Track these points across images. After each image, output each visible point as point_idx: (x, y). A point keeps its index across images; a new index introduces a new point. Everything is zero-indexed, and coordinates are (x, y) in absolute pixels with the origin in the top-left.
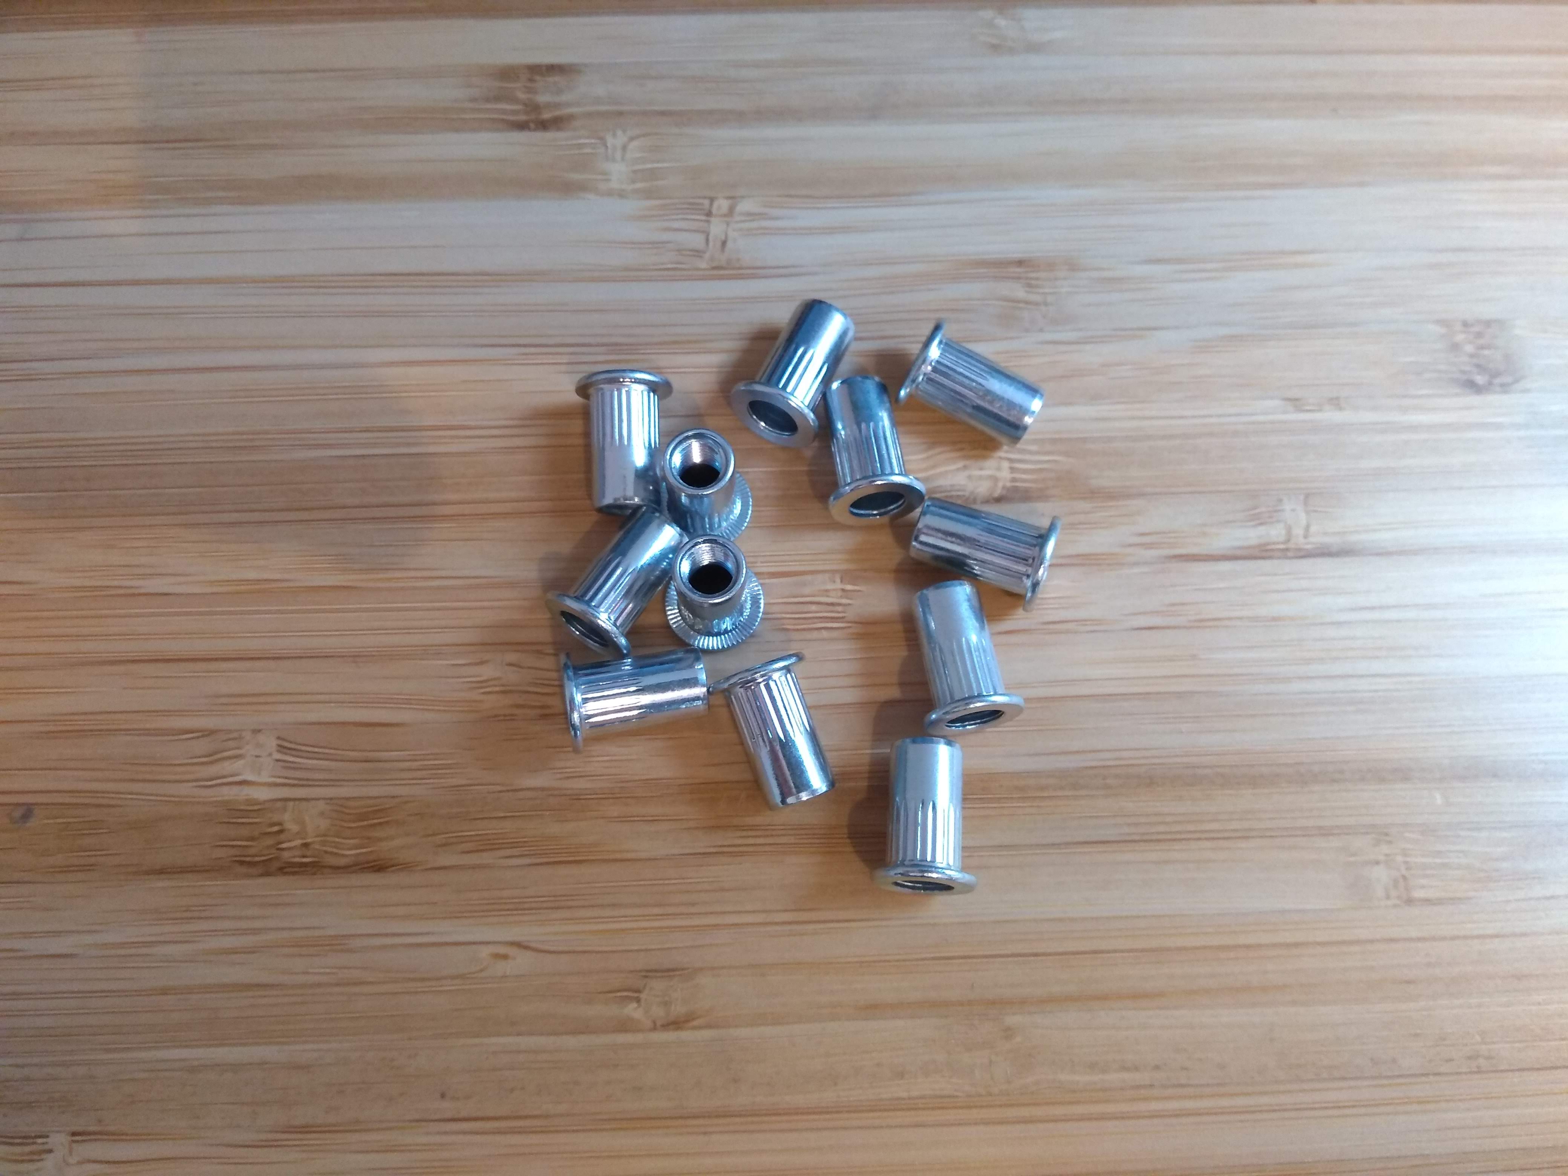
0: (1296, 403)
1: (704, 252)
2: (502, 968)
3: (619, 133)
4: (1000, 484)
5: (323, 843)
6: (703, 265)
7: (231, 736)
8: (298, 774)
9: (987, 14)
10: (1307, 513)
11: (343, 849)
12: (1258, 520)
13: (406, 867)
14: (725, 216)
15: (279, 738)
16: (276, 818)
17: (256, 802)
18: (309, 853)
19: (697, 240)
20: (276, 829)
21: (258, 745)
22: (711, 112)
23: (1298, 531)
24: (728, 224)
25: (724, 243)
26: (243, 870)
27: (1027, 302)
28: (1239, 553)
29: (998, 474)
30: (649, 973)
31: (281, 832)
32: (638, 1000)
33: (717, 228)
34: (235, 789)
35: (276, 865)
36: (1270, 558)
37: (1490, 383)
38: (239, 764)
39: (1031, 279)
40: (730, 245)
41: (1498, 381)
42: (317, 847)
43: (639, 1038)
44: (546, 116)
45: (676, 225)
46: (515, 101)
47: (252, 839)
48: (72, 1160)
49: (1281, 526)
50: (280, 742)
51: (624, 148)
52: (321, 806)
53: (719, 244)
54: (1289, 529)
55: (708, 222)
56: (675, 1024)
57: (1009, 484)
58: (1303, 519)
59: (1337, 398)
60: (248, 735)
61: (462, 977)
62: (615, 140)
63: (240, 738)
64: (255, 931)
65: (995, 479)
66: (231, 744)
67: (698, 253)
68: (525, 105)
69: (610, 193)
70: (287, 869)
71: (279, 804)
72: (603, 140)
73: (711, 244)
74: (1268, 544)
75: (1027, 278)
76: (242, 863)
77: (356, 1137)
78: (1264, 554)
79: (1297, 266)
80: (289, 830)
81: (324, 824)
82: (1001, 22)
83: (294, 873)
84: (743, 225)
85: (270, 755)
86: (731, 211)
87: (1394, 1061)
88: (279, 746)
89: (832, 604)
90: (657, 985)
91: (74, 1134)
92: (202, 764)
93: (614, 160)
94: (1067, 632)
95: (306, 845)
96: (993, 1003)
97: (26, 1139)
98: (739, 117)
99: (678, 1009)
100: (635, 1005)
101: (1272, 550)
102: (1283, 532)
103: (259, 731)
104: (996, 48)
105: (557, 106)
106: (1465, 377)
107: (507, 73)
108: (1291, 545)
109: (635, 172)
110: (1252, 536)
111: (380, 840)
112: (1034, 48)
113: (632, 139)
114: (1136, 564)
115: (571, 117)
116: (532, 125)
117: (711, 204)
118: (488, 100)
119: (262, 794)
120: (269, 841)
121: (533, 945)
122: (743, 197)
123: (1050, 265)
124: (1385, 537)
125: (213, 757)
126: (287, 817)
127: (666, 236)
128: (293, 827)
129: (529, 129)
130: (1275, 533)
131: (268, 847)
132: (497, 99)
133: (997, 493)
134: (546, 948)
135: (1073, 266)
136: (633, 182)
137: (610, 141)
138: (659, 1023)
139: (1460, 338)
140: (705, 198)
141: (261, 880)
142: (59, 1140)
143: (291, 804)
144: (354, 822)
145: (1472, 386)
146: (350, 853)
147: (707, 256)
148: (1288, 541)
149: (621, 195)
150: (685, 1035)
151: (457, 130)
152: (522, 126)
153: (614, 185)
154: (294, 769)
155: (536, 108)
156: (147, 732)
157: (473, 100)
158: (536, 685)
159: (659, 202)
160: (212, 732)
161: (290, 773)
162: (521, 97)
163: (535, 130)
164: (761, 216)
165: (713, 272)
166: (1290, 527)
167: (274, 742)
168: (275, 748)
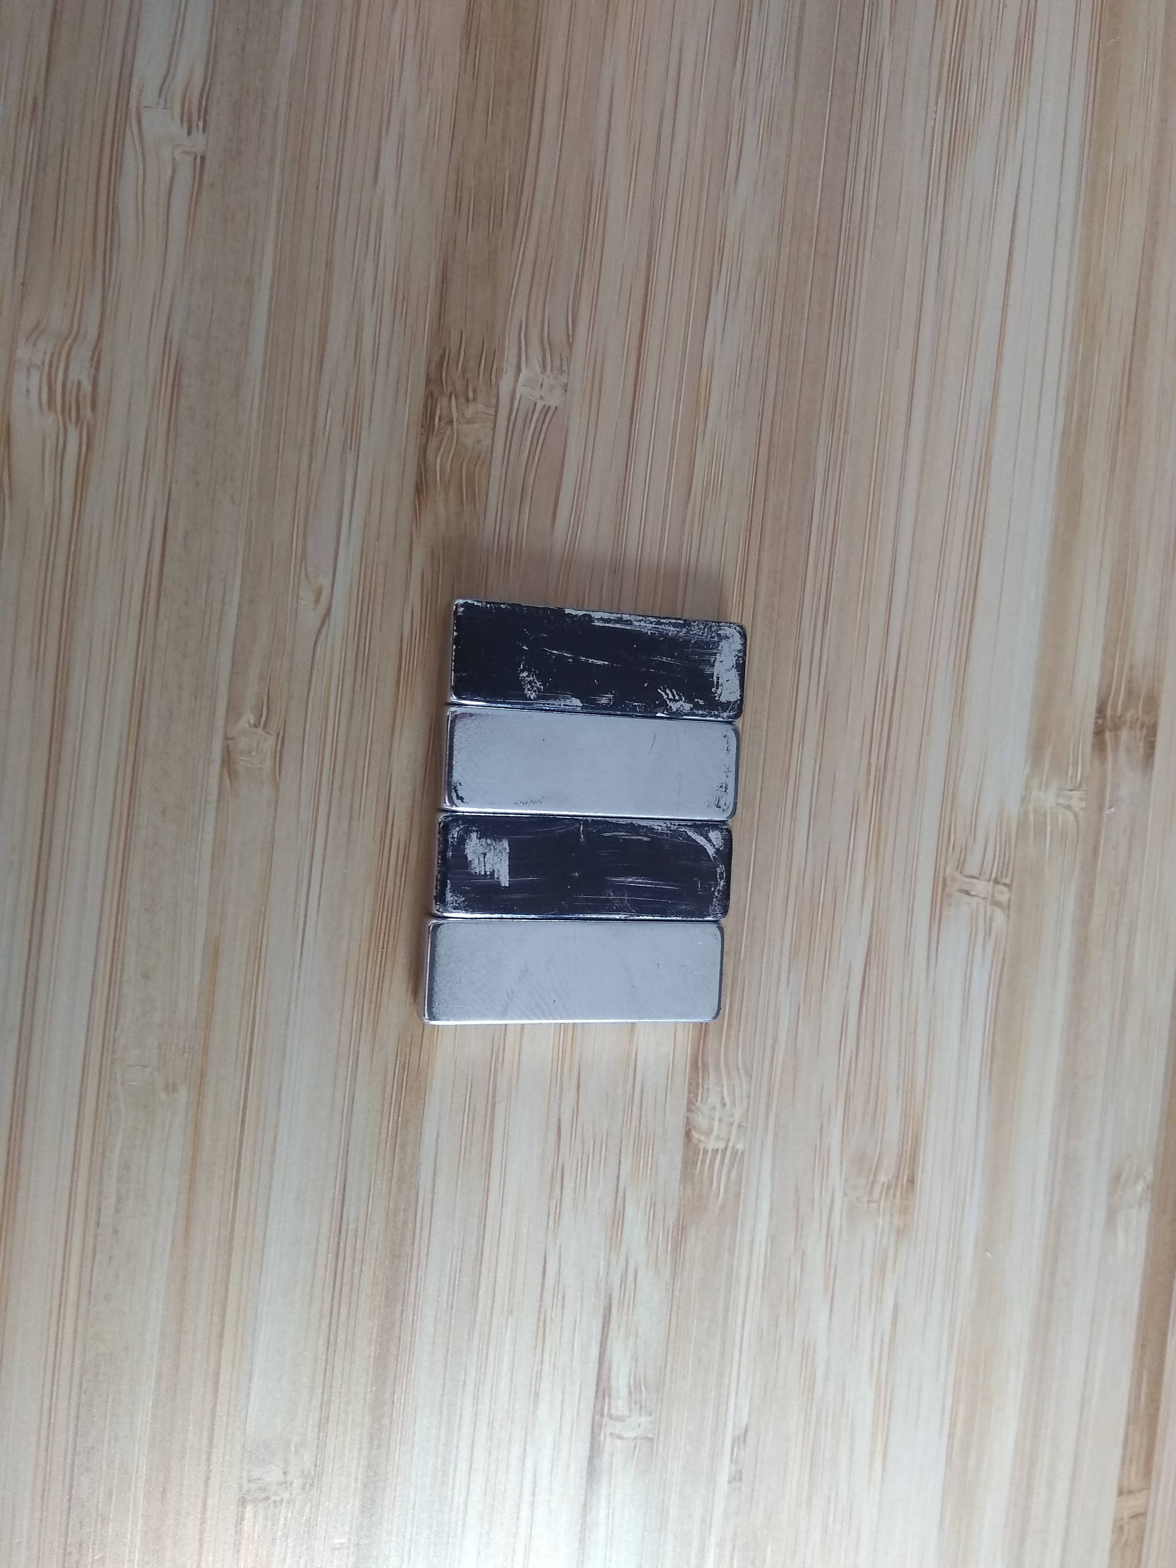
0: (741, 1439)
1: (961, 873)
2: (307, 596)
3: (1083, 804)
4: (703, 1138)
5: (450, 438)
6: (949, 870)
7: (565, 363)
8: (519, 423)
9: (1149, 1173)
10: (635, 1438)
11: (442, 458)
12: (634, 1389)
13: (417, 514)
14: (993, 897)
15: (556, 408)
16: (481, 396)
17: (499, 379)
18: (442, 423)
19: (972, 867)
20: (471, 395)
21: (552, 388)
22: (1091, 895)
23: (618, 1427)
24: (984, 898)
25: (967, 893)
26: (436, 358)
27: (873, 1182)
28: (606, 1365)
29: (713, 1136)
30: (281, 739)
31: (467, 400)
32: (256, 726)
33: (981, 887)
34: (513, 360)
35: (436, 391)
36: (596, 1397)
38: (537, 366)
39: (895, 1190)
40: (966, 898)
42: (448, 432)
43: (220, 722)
44: (1108, 736)
45: (990, 848)
46: (1126, 707)
47: (464, 371)
48: (177, 152)
49: (626, 1413)
50: (552, 409)
51: (1069, 807)
52: (486, 442)
53: (966, 887)
54: (621, 1419)
55: (989, 880)
56: (228, 760)
57: (702, 1146)
58: (629, 1434)
59: (740, 1479)
60: (564, 379)
61: (304, 557)
62: (1076, 800)
63: (561, 371)
64: (375, 360)
65: (708, 1134)
66: (557, 363)
67: (960, 866)
68: (1120, 718)
69: (1027, 788)
70: (430, 401)
71: (493, 401)
72: (1080, 787)
73: (968, 880)
74: (610, 1397)
75: (896, 1186)
76: (442, 357)
78: (600, 1393)
79: (872, 1453)
80: (468, 407)
81: (469, 442)
82: (1140, 1187)
83: (425, 407)
84: (982, 912)
85: (542, 398)
86: (996, 903)
87: (88, 1470)
88: (549, 407)
90: (268, 746)
91: (203, 158)
92: (542, 332)
93: (1058, 796)
94: (552, 1187)
95: (451, 422)
96: (202, 1075)
97: (204, 112)
98: (1083, 921)
99: (242, 763)
100: (252, 722)
101: (604, 1401)
102: (619, 1413)
103: (566, 391)
104: (1116, 1179)
105: (1116, 748)
107: (1152, 703)
108: (606, 1419)
109: (1045, 815)
110: (620, 1381)
111: (447, 494)
112: (1112, 1215)
113: (1076, 815)
114: (608, 1264)
115: (1103, 759)
116: (1100, 721)
117: (1005, 885)
118: (1130, 681)
119: (505, 385)
120: (459, 387)
121: (324, 630)
122: (1008, 916)
123: (905, 1210)
125: (547, 344)
126: (481, 407)
127: (980, 837)
128: (470, 411)
129: (1097, 718)
130: (619, 1405)
131: (454, 384)
132: (1129, 692)
133: (694, 1133)
134: (320, 642)
135: (901, 1233)
136: (1035, 812)
137: (1077, 794)
138: (230, 742)
140: (1012, 880)
141: (423, 374)
142: (198, 143)
143: (492, 412)
144: (467, 472)
146: (439, 462)
147: (958, 875)
148: (610, 1417)
149: (1025, 800)
150: (216, 767)
151: (1105, 649)
152: (1101, 711)
153: (1035, 793)
154: (525, 420)
155: (1116, 728)
157: (1131, 667)
159: (1013, 834)
160: (570, 345)
161: (521, 414)
162: (1129, 715)
163: (1096, 723)
164: (988, 932)
165: (941, 879)
166: (623, 1421)
167: (553, 403)
168: (548, 404)
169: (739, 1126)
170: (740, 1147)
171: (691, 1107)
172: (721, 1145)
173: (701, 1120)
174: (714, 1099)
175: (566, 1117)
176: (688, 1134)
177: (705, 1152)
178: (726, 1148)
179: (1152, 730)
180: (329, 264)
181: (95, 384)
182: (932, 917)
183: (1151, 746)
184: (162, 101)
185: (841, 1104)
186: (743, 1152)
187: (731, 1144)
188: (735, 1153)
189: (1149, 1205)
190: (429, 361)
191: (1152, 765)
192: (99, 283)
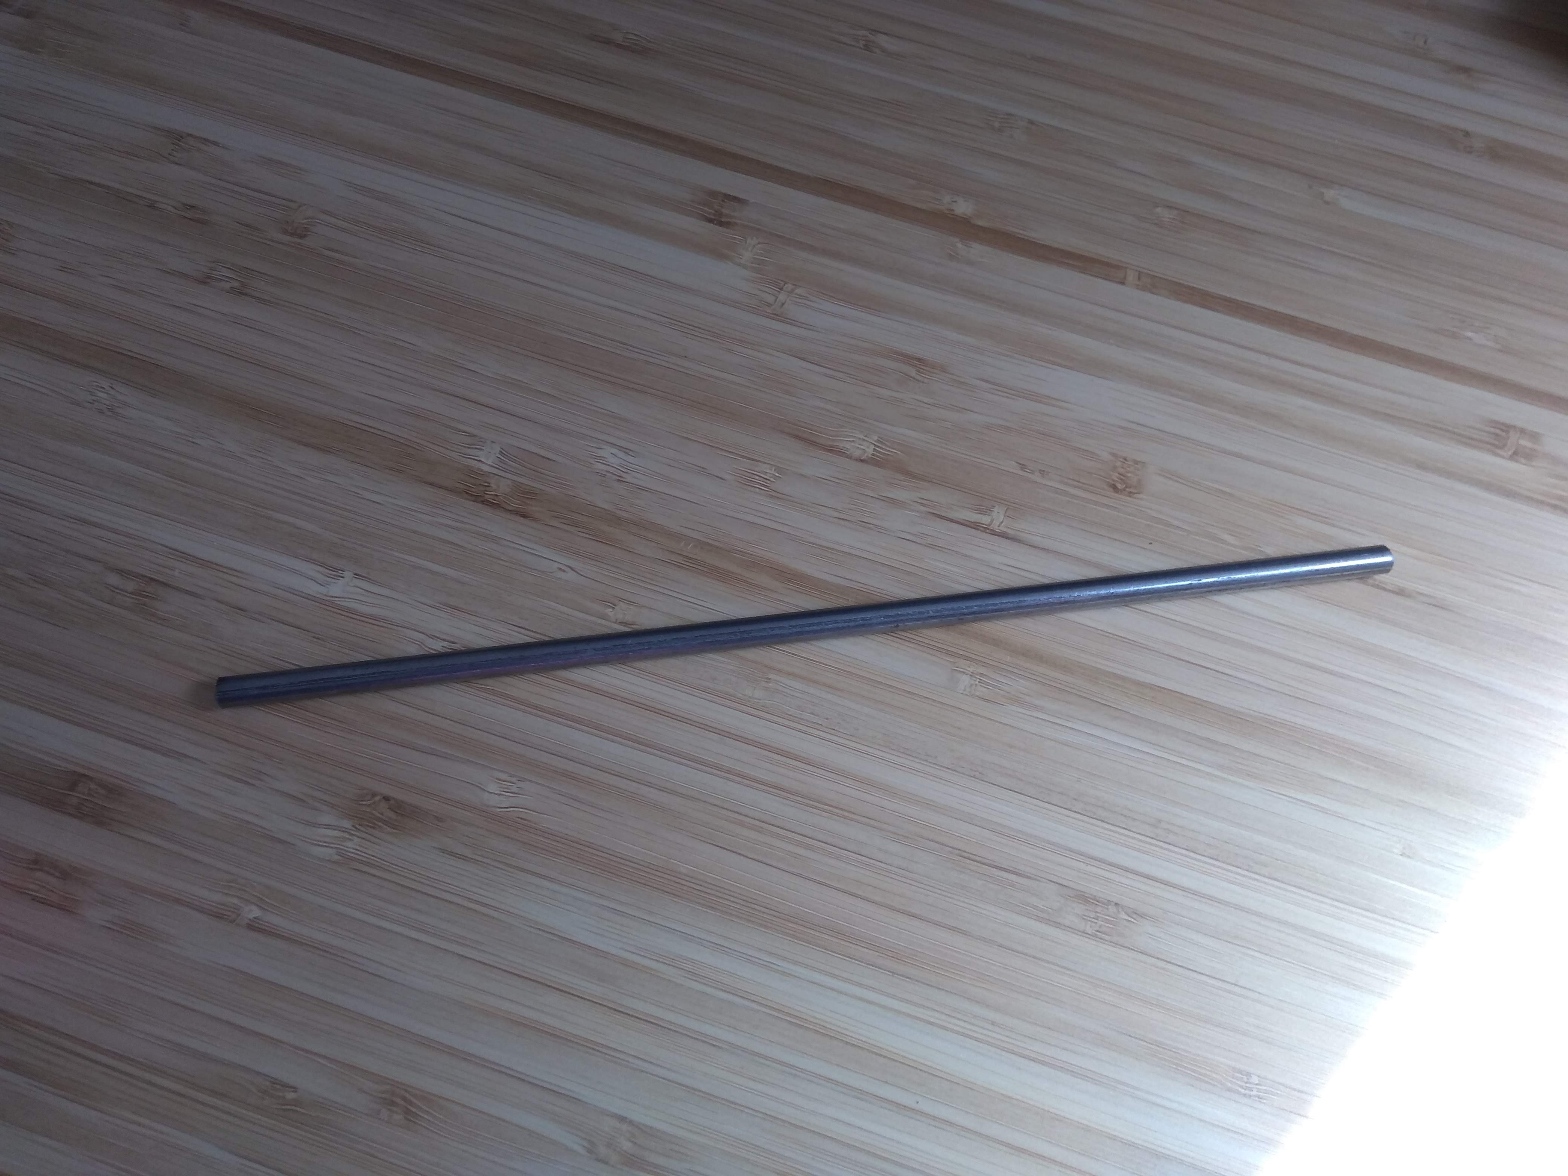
0: (1023, 467)
1: (772, 305)
2: (561, 575)
3: (755, 238)
4: (866, 455)
5: (505, 498)
6: (769, 311)
7: (481, 440)
8: (504, 466)
9: (955, 240)
10: (1004, 516)
11: (512, 503)
12: (980, 512)
13: (535, 520)
14: (788, 292)
16: (488, 481)
17: (482, 471)
18: (496, 499)
19: (770, 299)
20: (486, 484)
21: (492, 448)
22: (801, 243)
23: (996, 523)
24: (788, 296)
25: (783, 304)
26: (466, 496)
27: (914, 378)
28: (962, 522)
29: (867, 450)
30: (622, 600)
31: (488, 486)
32: (613, 608)
33: (782, 297)
34: (475, 462)
35: (482, 499)
36: (978, 529)
37: (1124, 490)
38: (479, 453)
39: (923, 369)
40: (785, 306)
41: (1127, 489)
42: (501, 498)
43: (606, 623)
44: (724, 220)
45: (763, 289)
46: (712, 208)
47: (475, 485)
48: (350, 584)
49: (990, 517)
50: (502, 450)
51: (754, 246)
52: (509, 482)
53: (780, 304)
54: (992, 521)
55: (780, 292)
56: (624, 624)
57: (870, 456)
58: (1002, 517)
59: (1044, 471)
60: (489, 443)
61: (543, 572)
62: (751, 241)
63: (485, 442)
64: (463, 522)
65: (864, 451)
66: (480, 443)
67: (769, 305)
68: (716, 212)
69: (739, 264)
70: (485, 502)
71: (492, 475)
72: (746, 239)
73: (776, 303)
74: (980, 523)
75: (921, 368)
76: (467, 493)
77: (474, 618)
78: (976, 527)
79: (1053, 406)
80: (492, 487)
81: (508, 490)
82: (960, 245)
83: (487, 505)
84: (794, 299)
86: (792, 291)
87: (936, 757)
89: (767, 479)
90: (622, 605)
91: (355, 574)
92: (465, 447)
93: (747, 250)
94: (869, 528)
95: (496, 496)
97: (336, 569)
98: (814, 250)
99: (627, 619)
100: (610, 610)
101: (981, 527)
102: (989, 521)
103: (494, 442)
104: (952, 257)
105: (731, 217)
106: (1113, 483)
107: (713, 194)
108: (990, 528)
109: (754, 258)
110: (973, 517)
111: (528, 505)
112: (970, 263)
113: (759, 243)
114: (913, 511)
115: (736, 224)
116: (715, 222)
117: (784, 285)
118: (699, 204)
119: (486, 469)
120: (483, 488)
121: (577, 570)
122: (800, 286)
123: (934, 366)
124: (1037, 540)
125: (470, 446)
126: (493, 481)
127: (758, 292)
128: (494, 486)
130: (985, 520)
131: (480, 490)
132: (704, 205)
133: (862, 458)
134: (583, 574)
135: (943, 369)
136: (752, 263)
137: (749, 241)
139: (1118, 464)
140: (782, 281)
141: (472, 503)
142: (348, 575)
143: (497, 477)
144: (520, 494)
145: (1114, 488)
146: (514, 505)
147: (773, 307)
148: (990, 525)
149: (744, 267)
151: (679, 213)
152: (710, 221)
153: (743, 261)
154: (504, 463)
155: (721, 214)
156: (449, 427)
157: (694, 202)
158: (619, 466)
159: (760, 276)
160: (475, 436)
161: (501, 465)
162: (716, 207)
163: (716, 225)
164: (806, 298)
165: (773, 316)
166: (993, 520)
167: (499, 449)
168: (498, 452)
169: (866, 436)
170: (876, 438)
171: (849, 457)
172: (873, 447)
173: (857, 453)
174: (848, 446)
175: (836, 514)
176: (862, 461)
177: (873, 455)
178: (874, 444)
179: (728, 197)
180: (415, 532)
181: (445, 640)
182: (791, 324)
183: (735, 199)
184: (327, 586)
185: (872, 387)
186: (879, 438)
187: (874, 442)
188: (878, 441)
189: (971, 243)
190: (467, 499)
191: (744, 200)
192: (400, 628)
